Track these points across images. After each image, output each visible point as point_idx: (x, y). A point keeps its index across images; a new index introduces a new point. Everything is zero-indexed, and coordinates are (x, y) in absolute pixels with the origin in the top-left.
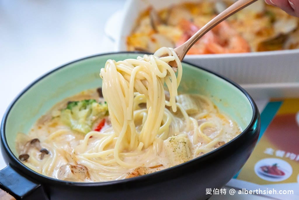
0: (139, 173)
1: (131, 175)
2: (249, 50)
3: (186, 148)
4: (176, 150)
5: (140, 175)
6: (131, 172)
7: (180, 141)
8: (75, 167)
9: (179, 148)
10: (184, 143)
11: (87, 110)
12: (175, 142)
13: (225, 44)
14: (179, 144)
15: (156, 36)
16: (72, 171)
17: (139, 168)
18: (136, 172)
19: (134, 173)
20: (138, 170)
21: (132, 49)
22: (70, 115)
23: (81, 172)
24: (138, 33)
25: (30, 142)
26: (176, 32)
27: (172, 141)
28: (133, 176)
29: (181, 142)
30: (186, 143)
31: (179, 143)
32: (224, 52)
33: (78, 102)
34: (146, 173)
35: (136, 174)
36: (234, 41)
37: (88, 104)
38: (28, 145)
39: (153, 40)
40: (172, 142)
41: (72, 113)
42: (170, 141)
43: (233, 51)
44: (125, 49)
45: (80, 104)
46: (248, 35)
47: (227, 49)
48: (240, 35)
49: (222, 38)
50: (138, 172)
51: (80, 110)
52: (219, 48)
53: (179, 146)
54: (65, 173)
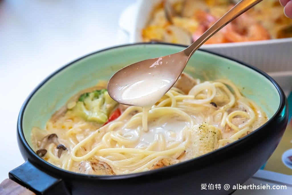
0: (164, 164)
1: (156, 166)
2: (269, 38)
3: (214, 138)
4: (204, 139)
5: (165, 166)
6: (155, 164)
7: (210, 130)
8: (95, 164)
9: (207, 137)
10: (213, 133)
11: (100, 99)
12: (204, 130)
13: (244, 32)
14: (208, 133)
15: (171, 28)
16: (93, 168)
17: (163, 159)
18: (160, 164)
19: (158, 165)
20: (163, 161)
21: (147, 41)
22: (83, 106)
23: (102, 169)
24: (153, 25)
25: (47, 137)
26: (192, 24)
27: (202, 128)
28: (158, 168)
29: (211, 132)
30: (215, 133)
31: (208, 131)
32: (243, 41)
33: (90, 93)
34: (171, 164)
35: (161, 165)
36: (253, 30)
37: (100, 94)
38: (45, 140)
39: (169, 32)
40: (201, 130)
41: (85, 104)
42: (200, 127)
43: (252, 39)
44: (140, 40)
45: (92, 95)
46: (267, 23)
47: (246, 38)
48: (259, 24)
49: (240, 27)
50: (162, 163)
51: (92, 100)
52: (238, 37)
53: (207, 135)
54: (85, 171)
